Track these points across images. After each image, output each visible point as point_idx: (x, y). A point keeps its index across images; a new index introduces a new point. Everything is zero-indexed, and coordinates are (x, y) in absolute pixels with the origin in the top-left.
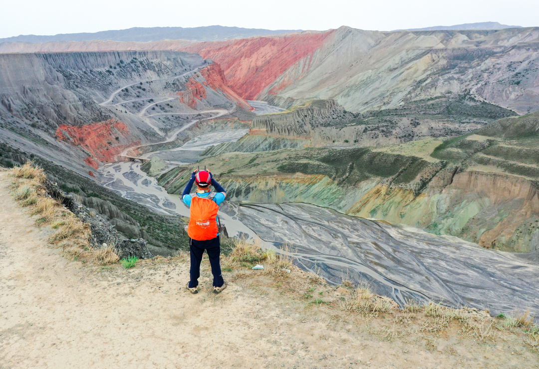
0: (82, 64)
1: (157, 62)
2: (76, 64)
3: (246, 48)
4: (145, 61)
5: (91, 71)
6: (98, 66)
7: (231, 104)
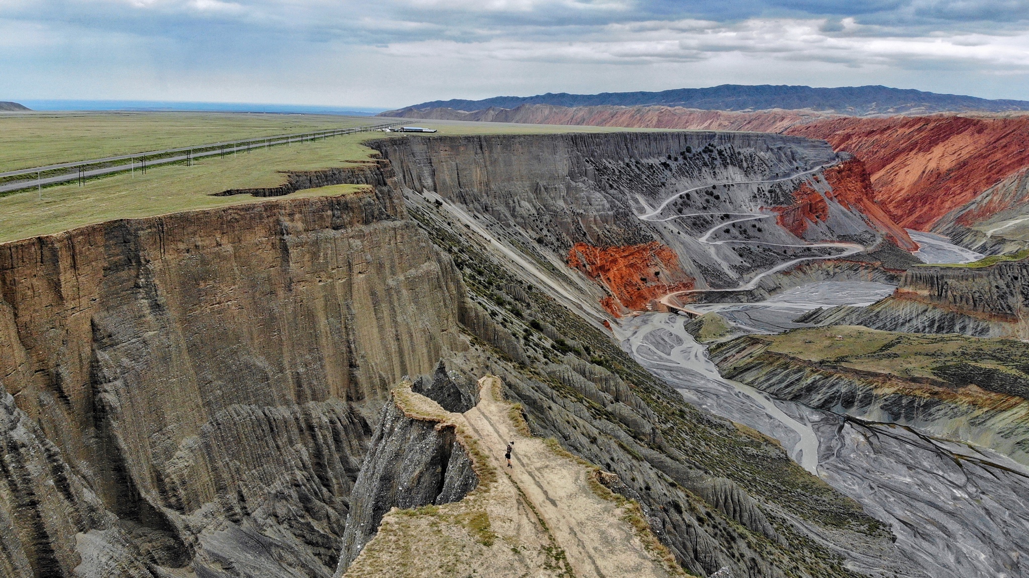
0: (625, 151)
1: (749, 152)
2: (617, 151)
3: (923, 134)
4: (728, 151)
5: (637, 162)
6: (650, 155)
7: (874, 236)
